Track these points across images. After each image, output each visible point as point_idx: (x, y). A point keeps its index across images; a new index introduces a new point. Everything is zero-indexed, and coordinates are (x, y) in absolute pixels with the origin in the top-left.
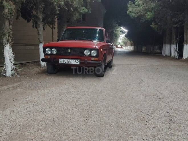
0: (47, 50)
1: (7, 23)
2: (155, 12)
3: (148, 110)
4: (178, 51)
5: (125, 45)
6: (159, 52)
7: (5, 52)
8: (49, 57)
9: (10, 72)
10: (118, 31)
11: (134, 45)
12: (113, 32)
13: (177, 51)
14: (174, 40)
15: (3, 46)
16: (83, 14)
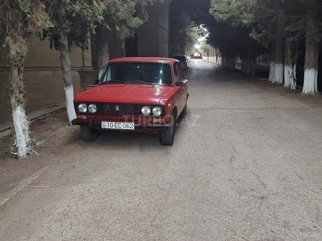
0: (80, 106)
1: (15, 72)
2: (256, 14)
3: (243, 227)
4: (295, 77)
5: (206, 54)
6: (265, 66)
7: (14, 119)
8: (84, 117)
9: (24, 149)
10: (194, 32)
11: (222, 56)
12: (185, 35)
13: (293, 77)
14: (289, 59)
15: (11, 110)
16: (135, 28)
